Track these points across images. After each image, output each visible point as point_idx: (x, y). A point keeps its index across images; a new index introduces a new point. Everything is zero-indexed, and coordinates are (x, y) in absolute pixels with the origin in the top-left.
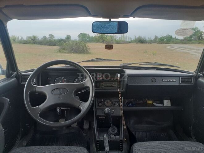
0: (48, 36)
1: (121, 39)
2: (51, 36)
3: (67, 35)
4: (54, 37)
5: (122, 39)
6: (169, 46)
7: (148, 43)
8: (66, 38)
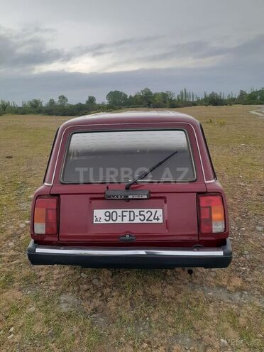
0: (56, 100)
1: (180, 99)
2: (63, 98)
3: (90, 97)
4: (67, 100)
5: (182, 98)
6: (259, 108)
7: (226, 105)
8: (87, 102)
